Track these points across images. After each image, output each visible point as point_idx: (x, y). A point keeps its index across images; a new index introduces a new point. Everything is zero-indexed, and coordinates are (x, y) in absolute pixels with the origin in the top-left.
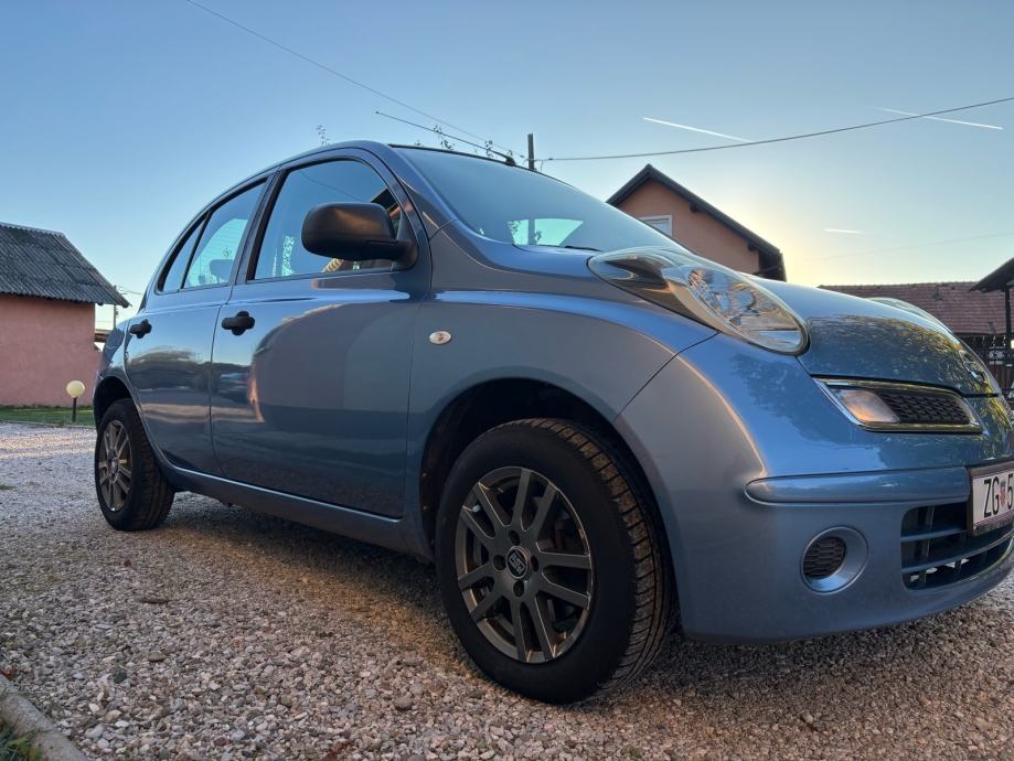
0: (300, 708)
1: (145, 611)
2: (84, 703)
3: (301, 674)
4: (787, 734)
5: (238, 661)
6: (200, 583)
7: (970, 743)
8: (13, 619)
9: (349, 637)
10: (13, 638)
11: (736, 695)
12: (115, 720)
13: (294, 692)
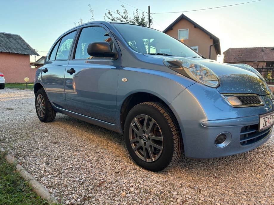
0: (92, 172)
1: (52, 145)
2: (40, 171)
3: (92, 163)
4: (210, 179)
5: (76, 160)
6: (65, 138)
7: (255, 182)
8: (19, 148)
9: (103, 153)
10: (20, 153)
11: (198, 169)
12: (48, 175)
13: (90, 168)
